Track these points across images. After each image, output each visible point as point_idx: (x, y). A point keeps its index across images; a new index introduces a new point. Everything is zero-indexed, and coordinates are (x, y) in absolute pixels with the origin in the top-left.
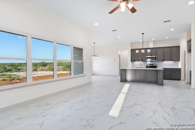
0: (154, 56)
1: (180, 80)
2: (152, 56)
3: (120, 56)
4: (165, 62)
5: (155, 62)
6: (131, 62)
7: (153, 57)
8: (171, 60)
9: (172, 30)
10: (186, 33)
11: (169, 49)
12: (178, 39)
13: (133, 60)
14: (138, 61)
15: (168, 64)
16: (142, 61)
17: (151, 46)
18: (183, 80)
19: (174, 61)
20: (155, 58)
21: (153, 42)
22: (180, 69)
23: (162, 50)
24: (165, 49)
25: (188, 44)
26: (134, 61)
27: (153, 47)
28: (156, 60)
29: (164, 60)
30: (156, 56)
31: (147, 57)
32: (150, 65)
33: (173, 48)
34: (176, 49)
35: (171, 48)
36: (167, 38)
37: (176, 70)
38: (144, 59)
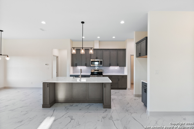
1: (126, 89)
3: (57, 57)
4: (112, 68)
5: (101, 67)
7: (99, 61)
8: (117, 65)
9: (122, 22)
10: (134, 32)
11: (115, 52)
12: (124, 41)
14: (81, 65)
15: (114, 70)
16: (86, 65)
17: (97, 47)
18: (129, 89)
19: (120, 66)
20: (101, 62)
21: (99, 41)
22: (126, 76)
23: (108, 52)
24: (112, 52)
25: (136, 46)
26: (76, 65)
27: (98, 48)
28: (102, 65)
29: (110, 65)
30: (102, 60)
31: (91, 60)
32: (95, 70)
33: (119, 51)
34: (122, 52)
35: (118, 51)
36: (114, 37)
37: (123, 78)
38: (88, 64)
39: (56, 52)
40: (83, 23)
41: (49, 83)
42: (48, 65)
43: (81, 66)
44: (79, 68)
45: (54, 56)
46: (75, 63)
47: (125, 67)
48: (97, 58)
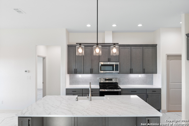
0: (114, 63)
2: (111, 63)
3: (44, 58)
5: (117, 75)
6: (68, 76)
7: (113, 65)
8: (144, 72)
11: (139, 50)
13: (72, 71)
15: (137, 79)
18: (164, 112)
20: (117, 66)
21: (113, 32)
22: (160, 90)
23: (127, 50)
24: (134, 49)
26: (76, 72)
28: (118, 72)
29: (131, 72)
30: (118, 63)
32: (106, 80)
33: (146, 47)
34: (150, 49)
35: (144, 47)
36: (140, 25)
37: (154, 92)
38: (95, 69)
39: (42, 51)
41: (30, 119)
42: (29, 72)
44: (80, 75)
45: (39, 56)
46: (73, 67)
47: (154, 74)
48: (109, 60)
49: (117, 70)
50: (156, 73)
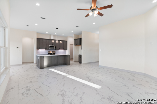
0: (54, 46)
2: (53, 46)
5: (54, 50)
8: (63, 49)
10: (74, 35)
12: (67, 37)
13: (38, 48)
15: (61, 52)
16: (46, 49)
20: (55, 47)
27: (53, 39)
29: (60, 49)
31: (50, 46)
38: (47, 48)
40: (57, 28)
42: (19, 48)
43: (43, 49)
44: (40, 50)
47: (66, 50)
48: (53, 45)
49: (55, 48)
50: (67, 50)
